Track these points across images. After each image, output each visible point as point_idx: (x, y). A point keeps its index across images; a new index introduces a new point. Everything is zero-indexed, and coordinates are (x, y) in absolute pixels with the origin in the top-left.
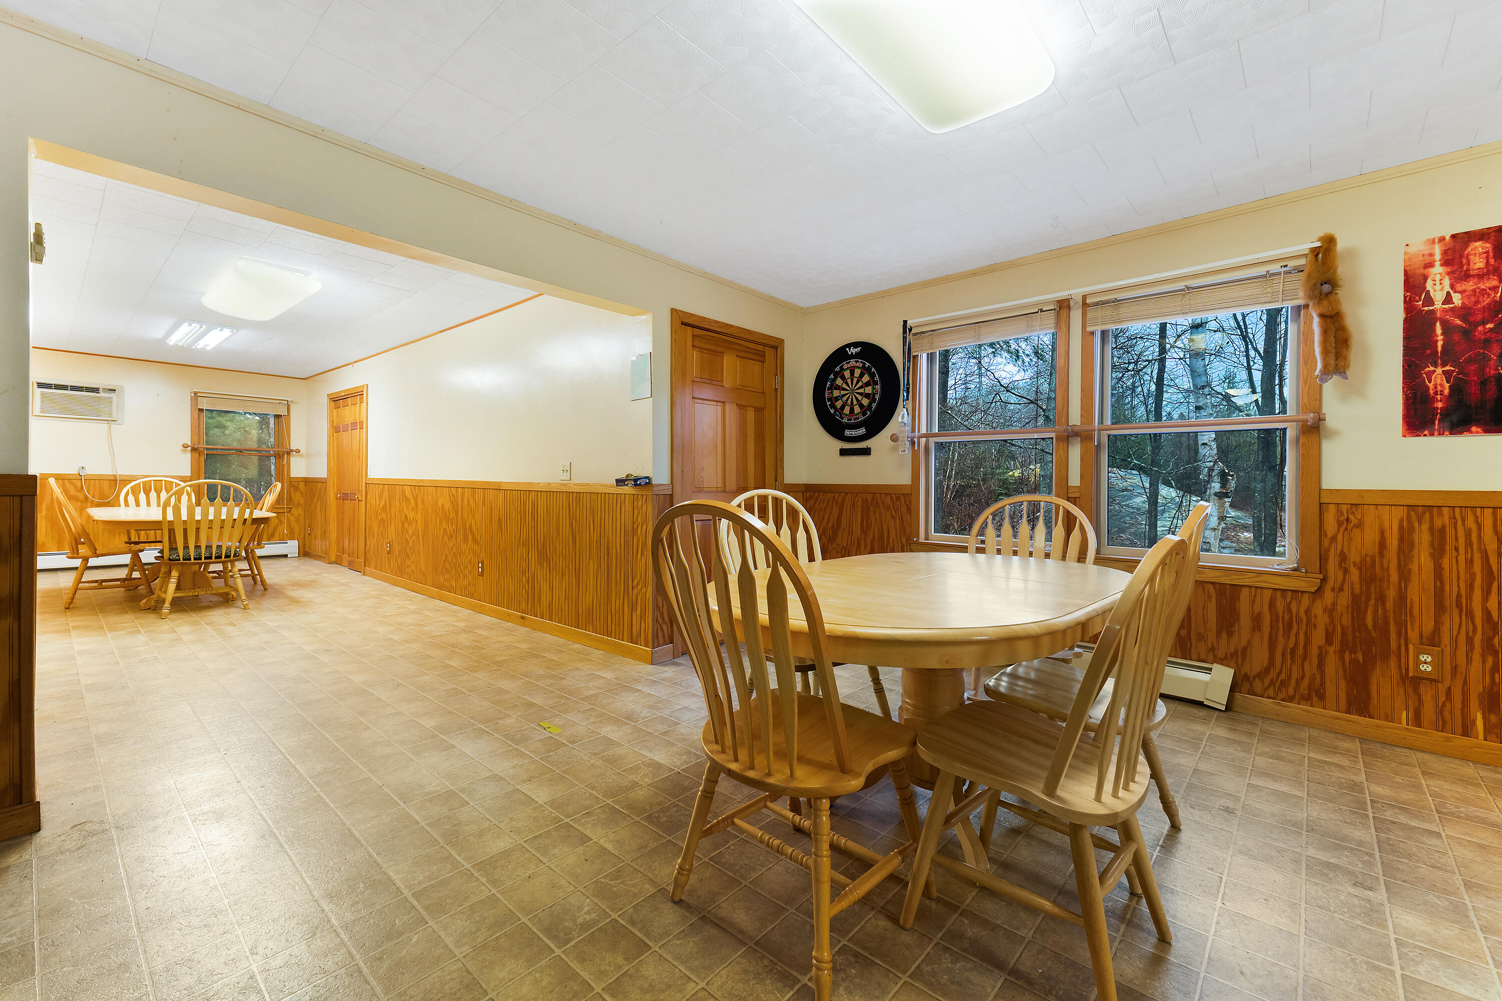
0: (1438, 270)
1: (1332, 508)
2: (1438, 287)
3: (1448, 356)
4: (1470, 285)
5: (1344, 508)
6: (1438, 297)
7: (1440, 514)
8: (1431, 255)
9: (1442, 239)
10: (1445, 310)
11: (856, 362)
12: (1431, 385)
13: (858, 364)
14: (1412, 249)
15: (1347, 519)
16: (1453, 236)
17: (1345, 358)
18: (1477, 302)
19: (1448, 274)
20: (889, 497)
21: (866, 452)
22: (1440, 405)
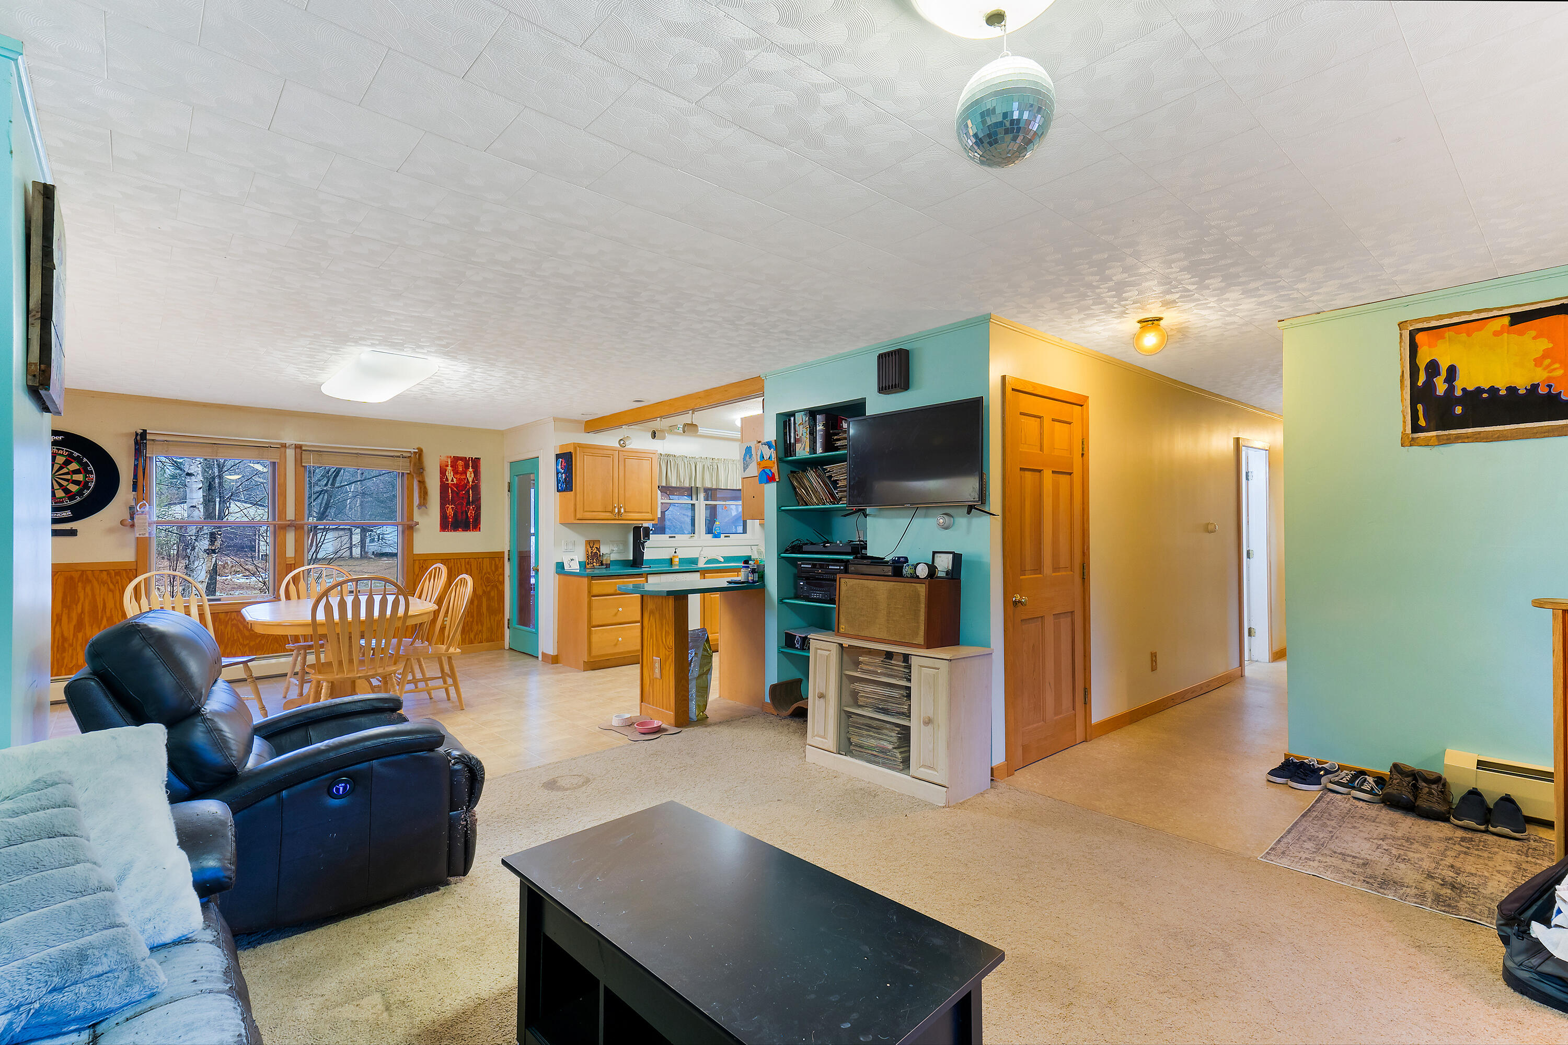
0: (449, 468)
1: (417, 562)
2: (450, 475)
3: (453, 502)
4: (458, 476)
5: (422, 561)
6: (450, 479)
7: (451, 562)
8: (448, 462)
9: (451, 457)
10: (452, 484)
11: (58, 449)
12: (448, 512)
13: (61, 452)
14: (442, 458)
15: (422, 566)
16: (454, 457)
17: (426, 500)
18: (460, 483)
19: (452, 470)
20: (105, 573)
21: (73, 533)
22: (450, 520)
